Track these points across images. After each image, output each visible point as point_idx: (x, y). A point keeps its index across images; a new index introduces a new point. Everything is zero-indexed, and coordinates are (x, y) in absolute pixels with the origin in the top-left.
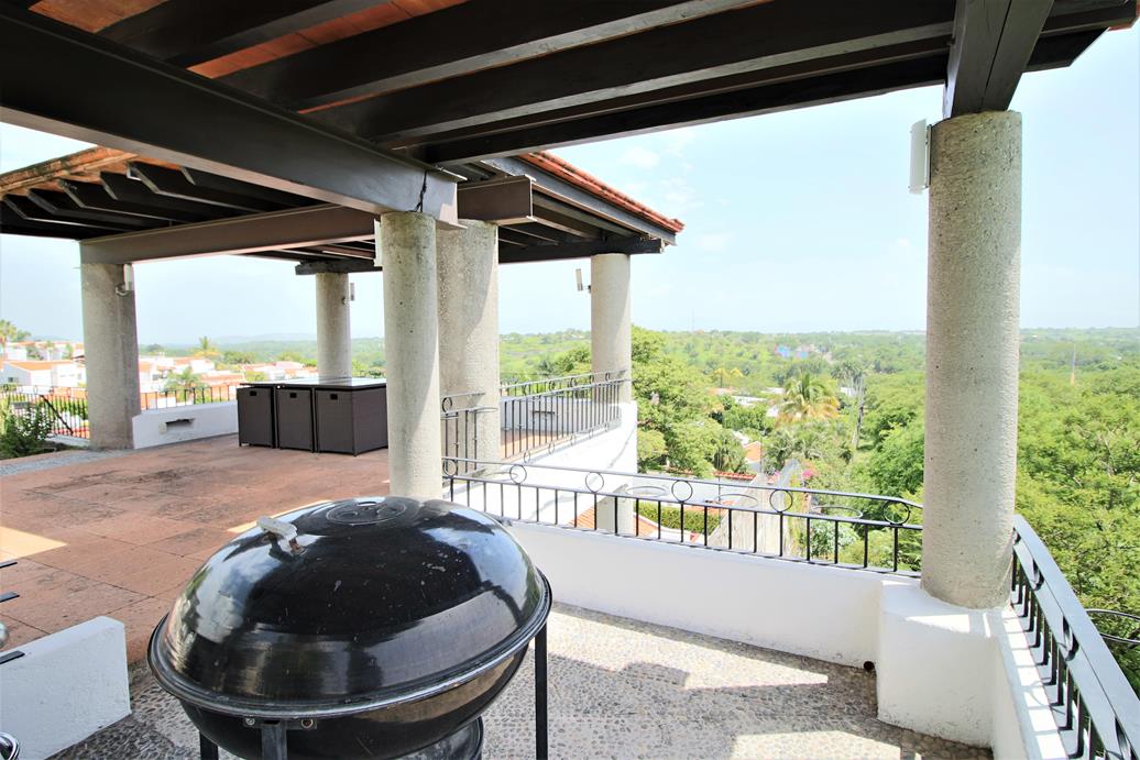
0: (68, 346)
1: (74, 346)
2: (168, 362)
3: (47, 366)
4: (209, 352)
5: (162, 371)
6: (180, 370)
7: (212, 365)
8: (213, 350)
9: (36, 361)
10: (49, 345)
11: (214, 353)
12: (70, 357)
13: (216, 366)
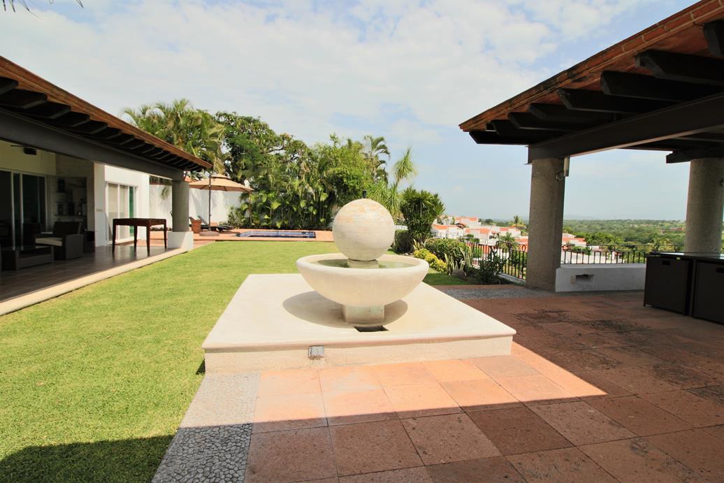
0: (453, 219)
1: (455, 218)
2: (496, 229)
3: (445, 228)
4: (519, 225)
5: (494, 234)
6: (503, 234)
7: (520, 232)
8: (521, 223)
9: (440, 225)
10: (446, 217)
11: (521, 226)
12: (453, 224)
13: (522, 233)
